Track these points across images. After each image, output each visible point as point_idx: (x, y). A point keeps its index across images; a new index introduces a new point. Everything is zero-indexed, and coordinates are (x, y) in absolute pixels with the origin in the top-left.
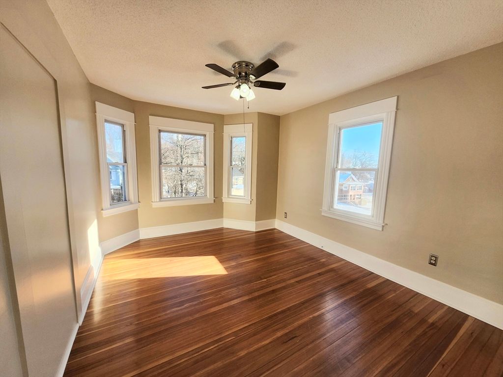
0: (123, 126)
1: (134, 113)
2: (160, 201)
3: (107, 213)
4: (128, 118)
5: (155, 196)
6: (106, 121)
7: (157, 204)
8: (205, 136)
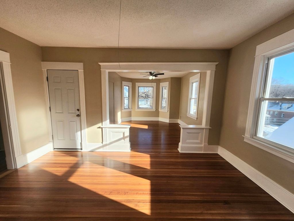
0: (129, 86)
1: (132, 82)
2: (138, 109)
3: (123, 111)
4: (130, 84)
5: (136, 107)
6: (124, 86)
7: (137, 110)
8: (153, 87)
